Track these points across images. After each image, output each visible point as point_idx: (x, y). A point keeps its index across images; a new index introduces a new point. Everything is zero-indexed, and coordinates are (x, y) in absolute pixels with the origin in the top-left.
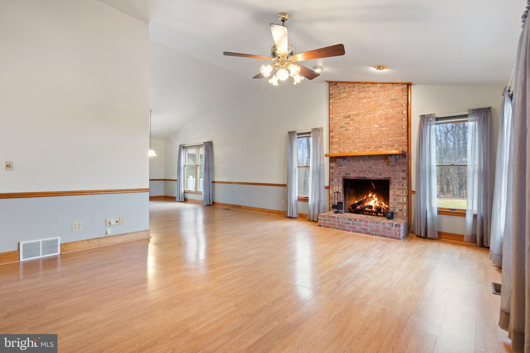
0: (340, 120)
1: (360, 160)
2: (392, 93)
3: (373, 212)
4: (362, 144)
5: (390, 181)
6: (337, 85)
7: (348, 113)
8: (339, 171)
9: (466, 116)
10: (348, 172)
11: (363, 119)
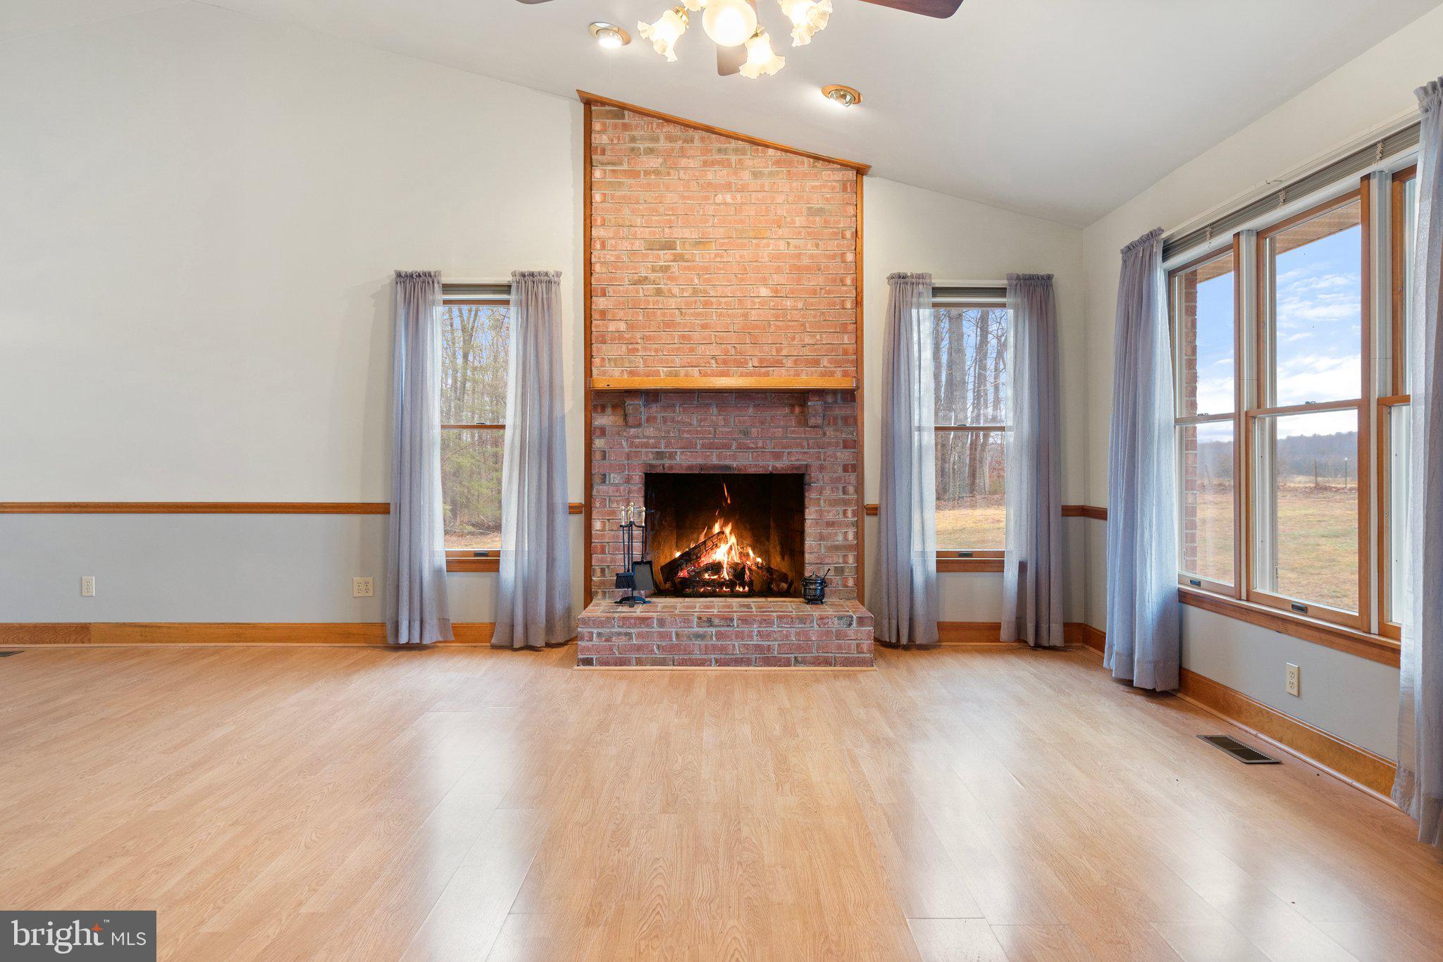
0: (633, 253)
1: (708, 406)
2: (813, 188)
3: (722, 584)
4: (715, 350)
5: (807, 478)
6: (623, 117)
7: (667, 230)
8: (632, 445)
9: (1001, 291)
10: (666, 447)
11: (718, 259)
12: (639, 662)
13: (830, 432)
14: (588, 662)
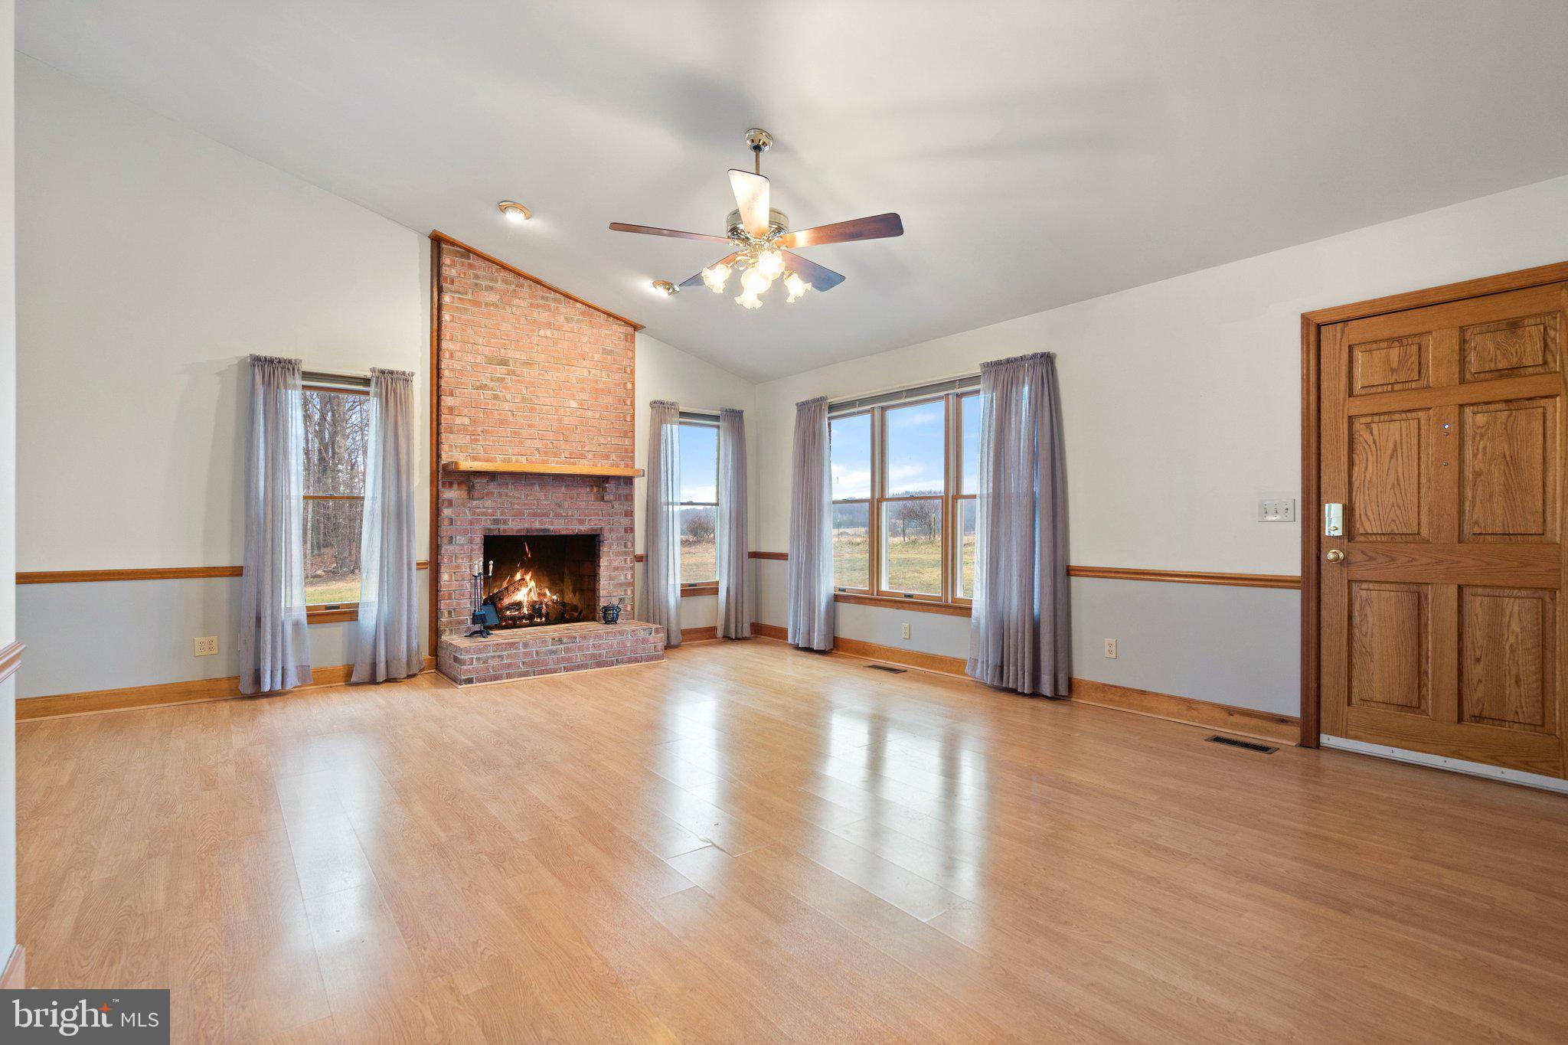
0: (475, 365)
1: (532, 485)
2: (606, 335)
4: (538, 444)
5: (601, 537)
6: (469, 258)
7: (502, 351)
8: (474, 513)
9: (716, 418)
10: (501, 515)
11: (541, 377)
12: (509, 676)
13: (616, 505)
14: (470, 681)
